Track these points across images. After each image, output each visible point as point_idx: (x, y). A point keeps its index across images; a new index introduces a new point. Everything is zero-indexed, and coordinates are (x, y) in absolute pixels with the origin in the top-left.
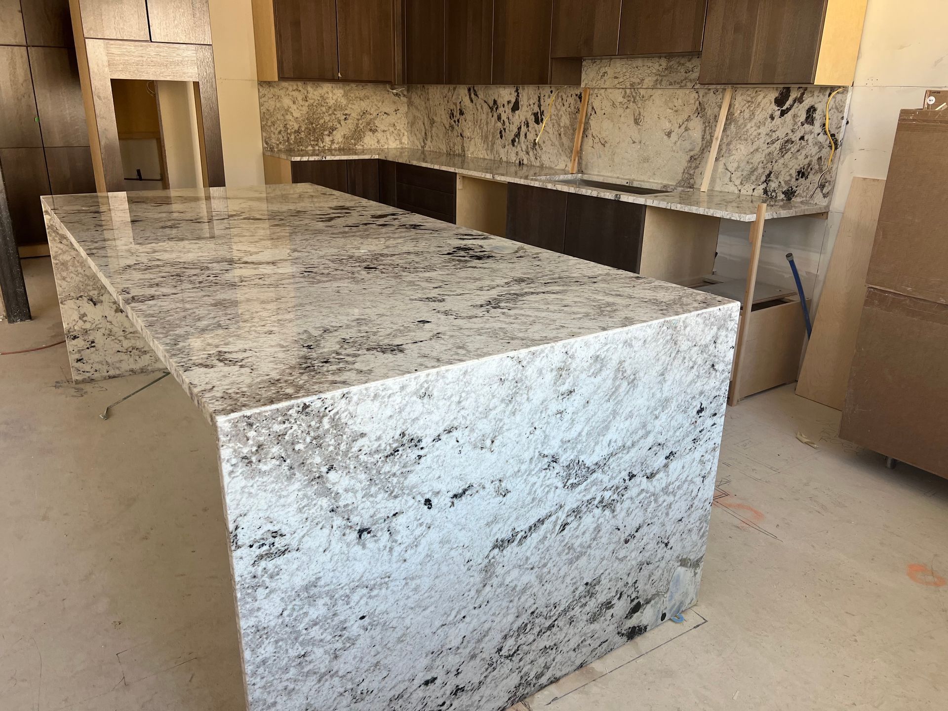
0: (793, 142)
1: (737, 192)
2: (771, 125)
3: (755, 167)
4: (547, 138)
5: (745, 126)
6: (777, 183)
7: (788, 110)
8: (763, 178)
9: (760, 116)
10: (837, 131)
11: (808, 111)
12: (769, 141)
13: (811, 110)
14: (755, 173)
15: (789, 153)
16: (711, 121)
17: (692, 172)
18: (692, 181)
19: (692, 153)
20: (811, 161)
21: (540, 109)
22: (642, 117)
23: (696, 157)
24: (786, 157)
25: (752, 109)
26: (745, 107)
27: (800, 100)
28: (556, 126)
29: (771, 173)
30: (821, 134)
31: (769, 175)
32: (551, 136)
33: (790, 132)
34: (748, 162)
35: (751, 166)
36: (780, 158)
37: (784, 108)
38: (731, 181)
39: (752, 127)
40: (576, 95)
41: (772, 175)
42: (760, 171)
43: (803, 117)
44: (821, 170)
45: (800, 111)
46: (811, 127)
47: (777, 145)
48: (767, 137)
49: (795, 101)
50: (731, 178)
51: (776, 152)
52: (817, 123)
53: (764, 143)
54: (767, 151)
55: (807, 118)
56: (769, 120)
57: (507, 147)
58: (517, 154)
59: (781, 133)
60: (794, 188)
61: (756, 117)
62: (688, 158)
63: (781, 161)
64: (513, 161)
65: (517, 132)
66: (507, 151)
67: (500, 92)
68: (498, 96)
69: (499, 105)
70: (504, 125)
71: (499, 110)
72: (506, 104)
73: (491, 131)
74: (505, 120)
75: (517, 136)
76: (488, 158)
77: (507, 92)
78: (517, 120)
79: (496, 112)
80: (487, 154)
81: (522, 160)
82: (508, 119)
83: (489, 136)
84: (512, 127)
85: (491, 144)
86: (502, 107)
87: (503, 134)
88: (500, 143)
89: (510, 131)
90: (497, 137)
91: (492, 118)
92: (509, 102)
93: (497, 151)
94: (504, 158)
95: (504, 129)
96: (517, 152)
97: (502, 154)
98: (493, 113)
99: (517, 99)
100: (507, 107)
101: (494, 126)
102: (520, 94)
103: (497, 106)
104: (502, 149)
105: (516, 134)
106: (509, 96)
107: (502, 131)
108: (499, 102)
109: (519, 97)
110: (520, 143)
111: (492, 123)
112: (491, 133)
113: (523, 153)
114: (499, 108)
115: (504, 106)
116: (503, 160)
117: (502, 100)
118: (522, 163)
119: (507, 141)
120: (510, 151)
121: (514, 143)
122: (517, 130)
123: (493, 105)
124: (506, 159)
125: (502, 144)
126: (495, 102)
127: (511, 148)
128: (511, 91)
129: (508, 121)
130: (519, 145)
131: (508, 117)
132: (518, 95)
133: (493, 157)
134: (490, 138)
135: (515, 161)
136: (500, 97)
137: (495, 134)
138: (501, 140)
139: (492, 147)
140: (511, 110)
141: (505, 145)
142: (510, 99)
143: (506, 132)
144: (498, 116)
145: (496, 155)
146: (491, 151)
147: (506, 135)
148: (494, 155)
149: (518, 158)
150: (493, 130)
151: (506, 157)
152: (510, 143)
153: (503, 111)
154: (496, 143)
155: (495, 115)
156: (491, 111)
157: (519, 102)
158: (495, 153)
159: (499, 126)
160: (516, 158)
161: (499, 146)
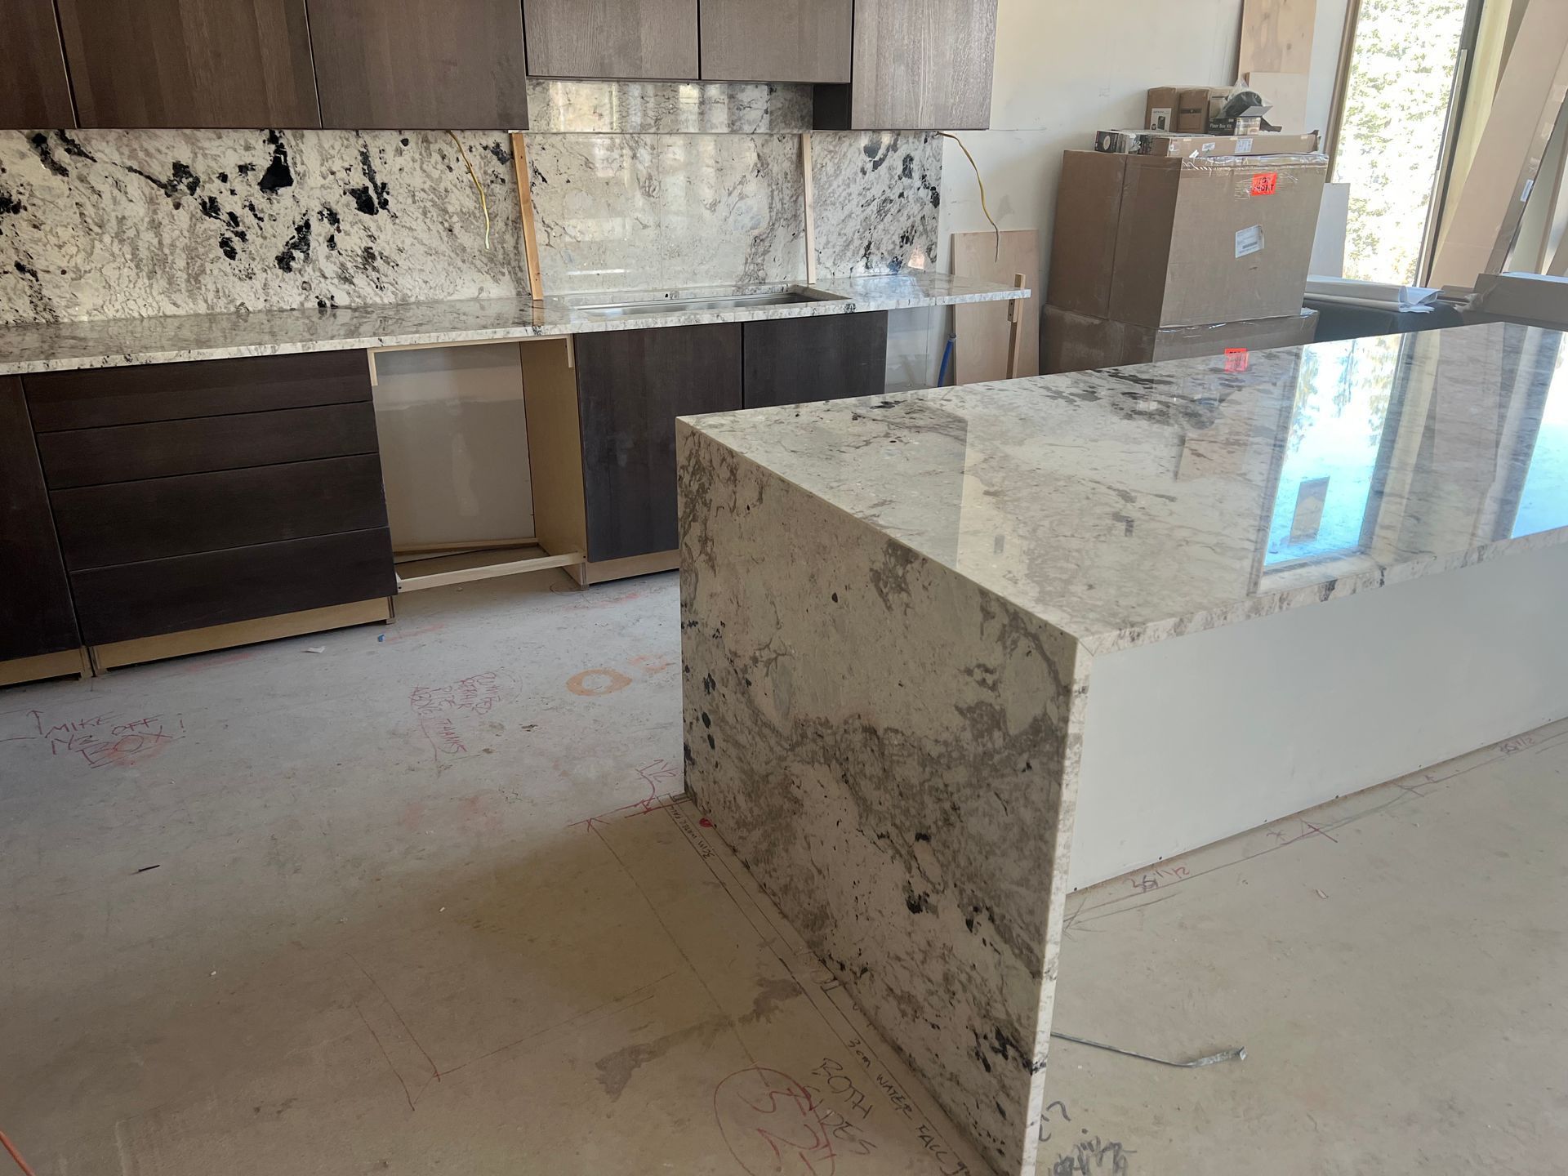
0: (891, 201)
1: (829, 276)
2: (863, 181)
3: (850, 239)
4: (408, 241)
5: (830, 185)
6: (880, 255)
7: (882, 160)
8: (862, 252)
9: (848, 170)
10: (937, 183)
11: (904, 161)
12: (863, 202)
13: (908, 159)
14: (851, 247)
15: (889, 215)
16: (780, 182)
17: (759, 261)
18: (761, 274)
19: (756, 232)
20: (914, 222)
21: (372, 180)
22: (656, 183)
23: (764, 237)
24: (885, 220)
25: (836, 161)
26: (827, 160)
27: (893, 147)
28: (434, 212)
29: (870, 243)
30: (922, 189)
31: (868, 247)
32: (424, 236)
33: (887, 189)
34: (839, 234)
35: (845, 238)
36: (879, 223)
37: (877, 159)
38: (820, 263)
39: (839, 186)
40: (485, 148)
41: (872, 246)
42: (857, 242)
43: (900, 168)
44: (925, 230)
45: (896, 161)
46: (910, 181)
47: (874, 207)
48: (861, 197)
49: (888, 150)
50: (819, 259)
51: (873, 217)
52: (916, 175)
53: (857, 206)
54: (862, 217)
55: (904, 170)
56: (860, 175)
58: (306, 286)
59: (876, 191)
60: (900, 258)
61: (843, 173)
62: (750, 240)
63: (881, 227)
64: (293, 307)
65: (294, 237)
66: (265, 285)
67: (200, 145)
68: (191, 155)
69: (203, 178)
70: (237, 225)
71: (203, 190)
72: (233, 173)
73: (178, 243)
74: (238, 212)
75: (295, 246)
76: (181, 312)
77: (231, 143)
78: (289, 210)
79: (192, 195)
80: (175, 304)
81: (328, 299)
82: (252, 208)
83: (170, 258)
84: (272, 227)
85: (185, 276)
86: (218, 182)
87: (235, 247)
88: (228, 270)
89: (265, 238)
90: (211, 256)
91: (175, 212)
92: (243, 169)
93: (218, 291)
94: (255, 304)
95: (237, 234)
96: (304, 282)
97: (244, 296)
98: (180, 198)
99: (276, 160)
100: (236, 180)
101: (192, 229)
102: (287, 149)
103: (191, 179)
104: (239, 283)
105: (293, 241)
106: (243, 152)
107: (229, 239)
108: (199, 168)
109: (285, 154)
110: (313, 262)
111: (177, 222)
112: (178, 250)
113: (328, 281)
114: (201, 183)
115: (224, 178)
116: (251, 309)
117: (213, 164)
118: (328, 304)
119: (256, 262)
120: (274, 284)
121: (288, 264)
122: (295, 233)
123: (172, 178)
124: (261, 305)
125: (237, 272)
126: (180, 169)
127: (278, 276)
128: (246, 141)
129: (250, 213)
130: (311, 266)
131: (247, 204)
132: (280, 150)
133: (202, 309)
134: (176, 261)
135: (302, 304)
136: (199, 156)
137: (201, 250)
138: (232, 261)
139: (193, 283)
140: (258, 188)
141: (250, 271)
142: (247, 159)
143: (250, 241)
144: (204, 204)
145: (215, 300)
146: (191, 294)
147: (252, 248)
148: (206, 301)
149: (312, 297)
150: (187, 241)
151: (262, 300)
152: (271, 265)
153: (223, 190)
154: (208, 272)
155: (191, 203)
156: (166, 194)
157: (287, 168)
158: (211, 296)
159: (213, 227)
160: (304, 296)
161: (226, 278)
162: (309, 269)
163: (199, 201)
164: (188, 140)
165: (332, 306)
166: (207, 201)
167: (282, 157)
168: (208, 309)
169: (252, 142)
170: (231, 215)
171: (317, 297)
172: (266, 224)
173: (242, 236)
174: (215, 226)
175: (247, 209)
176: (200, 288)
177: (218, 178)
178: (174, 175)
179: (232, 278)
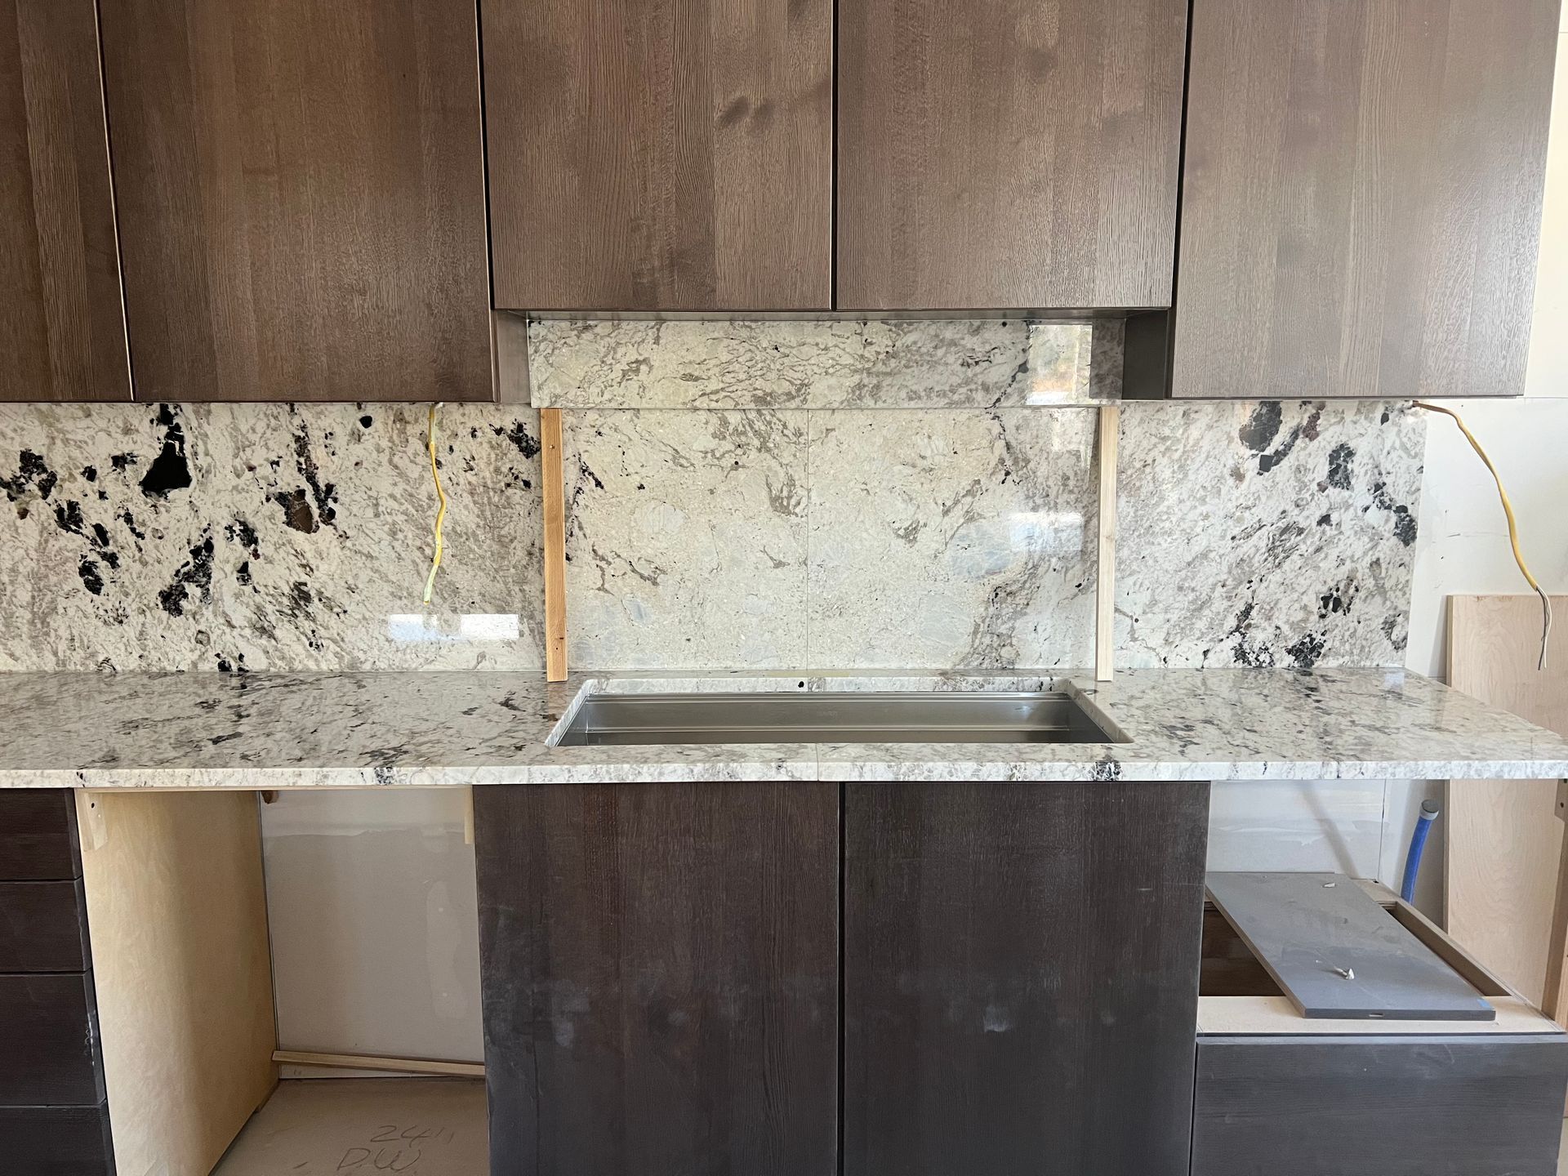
0: (1300, 531)
1: (1156, 664)
2: (1236, 493)
3: (1204, 597)
4: (365, 575)
5: (1162, 499)
6: (1271, 630)
7: (1280, 455)
8: (1232, 622)
9: (1203, 472)
10: (1411, 499)
11: (1334, 457)
12: (1236, 531)
13: (1341, 456)
14: (1206, 612)
15: (1295, 556)
16: (1053, 493)
17: (1003, 629)
18: (1005, 652)
19: (998, 580)
20: (1355, 570)
21: (311, 479)
22: (802, 492)
23: (1014, 588)
24: (1286, 566)
25: (1176, 456)
26: (1155, 453)
27: (1310, 431)
28: (409, 532)
29: (1250, 608)
30: (1373, 508)
31: (1247, 613)
32: (390, 569)
33: (1290, 507)
34: (1180, 588)
35: (1191, 596)
36: (1270, 571)
37: (1269, 451)
38: (1134, 639)
39: (1181, 501)
40: (499, 432)
41: (1254, 613)
42: (1219, 605)
43: (1323, 470)
44: (1381, 590)
45: (1314, 457)
46: (1346, 493)
47: (1261, 540)
48: (1230, 522)
49: (1295, 435)
50: (1132, 631)
51: (1258, 559)
52: (1361, 482)
53: (1223, 537)
54: (1232, 558)
55: (1333, 473)
56: (1231, 481)
57: (135, 619)
58: (202, 638)
59: (1267, 511)
60: (1318, 638)
61: (1191, 477)
62: (986, 592)
63: (1276, 577)
64: (181, 668)
65: (187, 564)
66: (141, 633)
67: (60, 426)
68: (47, 441)
69: (61, 473)
70: (106, 543)
71: (60, 492)
72: (104, 467)
73: (21, 569)
74: (109, 525)
75: (189, 577)
76: (19, 667)
77: (103, 424)
78: (183, 523)
79: (44, 498)
80: (12, 655)
81: (234, 658)
82: (128, 518)
83: (9, 588)
84: (156, 547)
85: (29, 616)
86: (82, 480)
87: (102, 575)
88: (90, 610)
89: (145, 564)
90: (67, 588)
91: (19, 522)
92: (119, 461)
93: (73, 640)
94: (126, 662)
95: (104, 556)
96: (200, 632)
97: (111, 648)
98: (28, 503)
99: (168, 449)
100: (109, 478)
101: (42, 548)
102: (185, 432)
103: (44, 476)
104: (103, 629)
105: (186, 569)
106: (119, 436)
107: (93, 563)
108: (56, 461)
109: (181, 440)
110: (215, 602)
111: (22, 538)
112: (21, 579)
113: (236, 632)
114: (58, 482)
115: (90, 474)
116: (118, 668)
117: (76, 453)
118: (234, 667)
119: (130, 600)
120: (154, 633)
121: (176, 603)
122: (190, 558)
123: (18, 474)
124: (133, 663)
125: (101, 612)
126: (30, 462)
127: (160, 621)
128: (126, 421)
129: (126, 527)
130: (211, 608)
131: (122, 513)
132: (174, 433)
133: (50, 664)
134: (17, 593)
135: (195, 665)
136: (58, 442)
137: (53, 579)
138: (95, 596)
139: (39, 626)
140: (139, 489)
141: (120, 611)
142: (124, 448)
143: (124, 567)
144: (60, 512)
145: (68, 652)
146: (36, 643)
147: (126, 578)
148: (55, 654)
149: (211, 654)
150: (34, 564)
151: (136, 655)
152: (152, 605)
153: (89, 492)
154: (61, 611)
155: (43, 510)
156: (9, 495)
157: (183, 460)
158: (62, 646)
159: (71, 546)
160: (198, 653)
161: (85, 621)
162: (208, 612)
163: (54, 507)
164: (43, 418)
165: (240, 669)
166: (65, 506)
167: (177, 444)
168: (57, 664)
169: (135, 422)
170: (99, 529)
171: (218, 655)
172: (148, 543)
173: (112, 559)
174: (75, 544)
175: (122, 520)
176: (47, 634)
177: (83, 474)
178: (21, 469)
179: (95, 621)
